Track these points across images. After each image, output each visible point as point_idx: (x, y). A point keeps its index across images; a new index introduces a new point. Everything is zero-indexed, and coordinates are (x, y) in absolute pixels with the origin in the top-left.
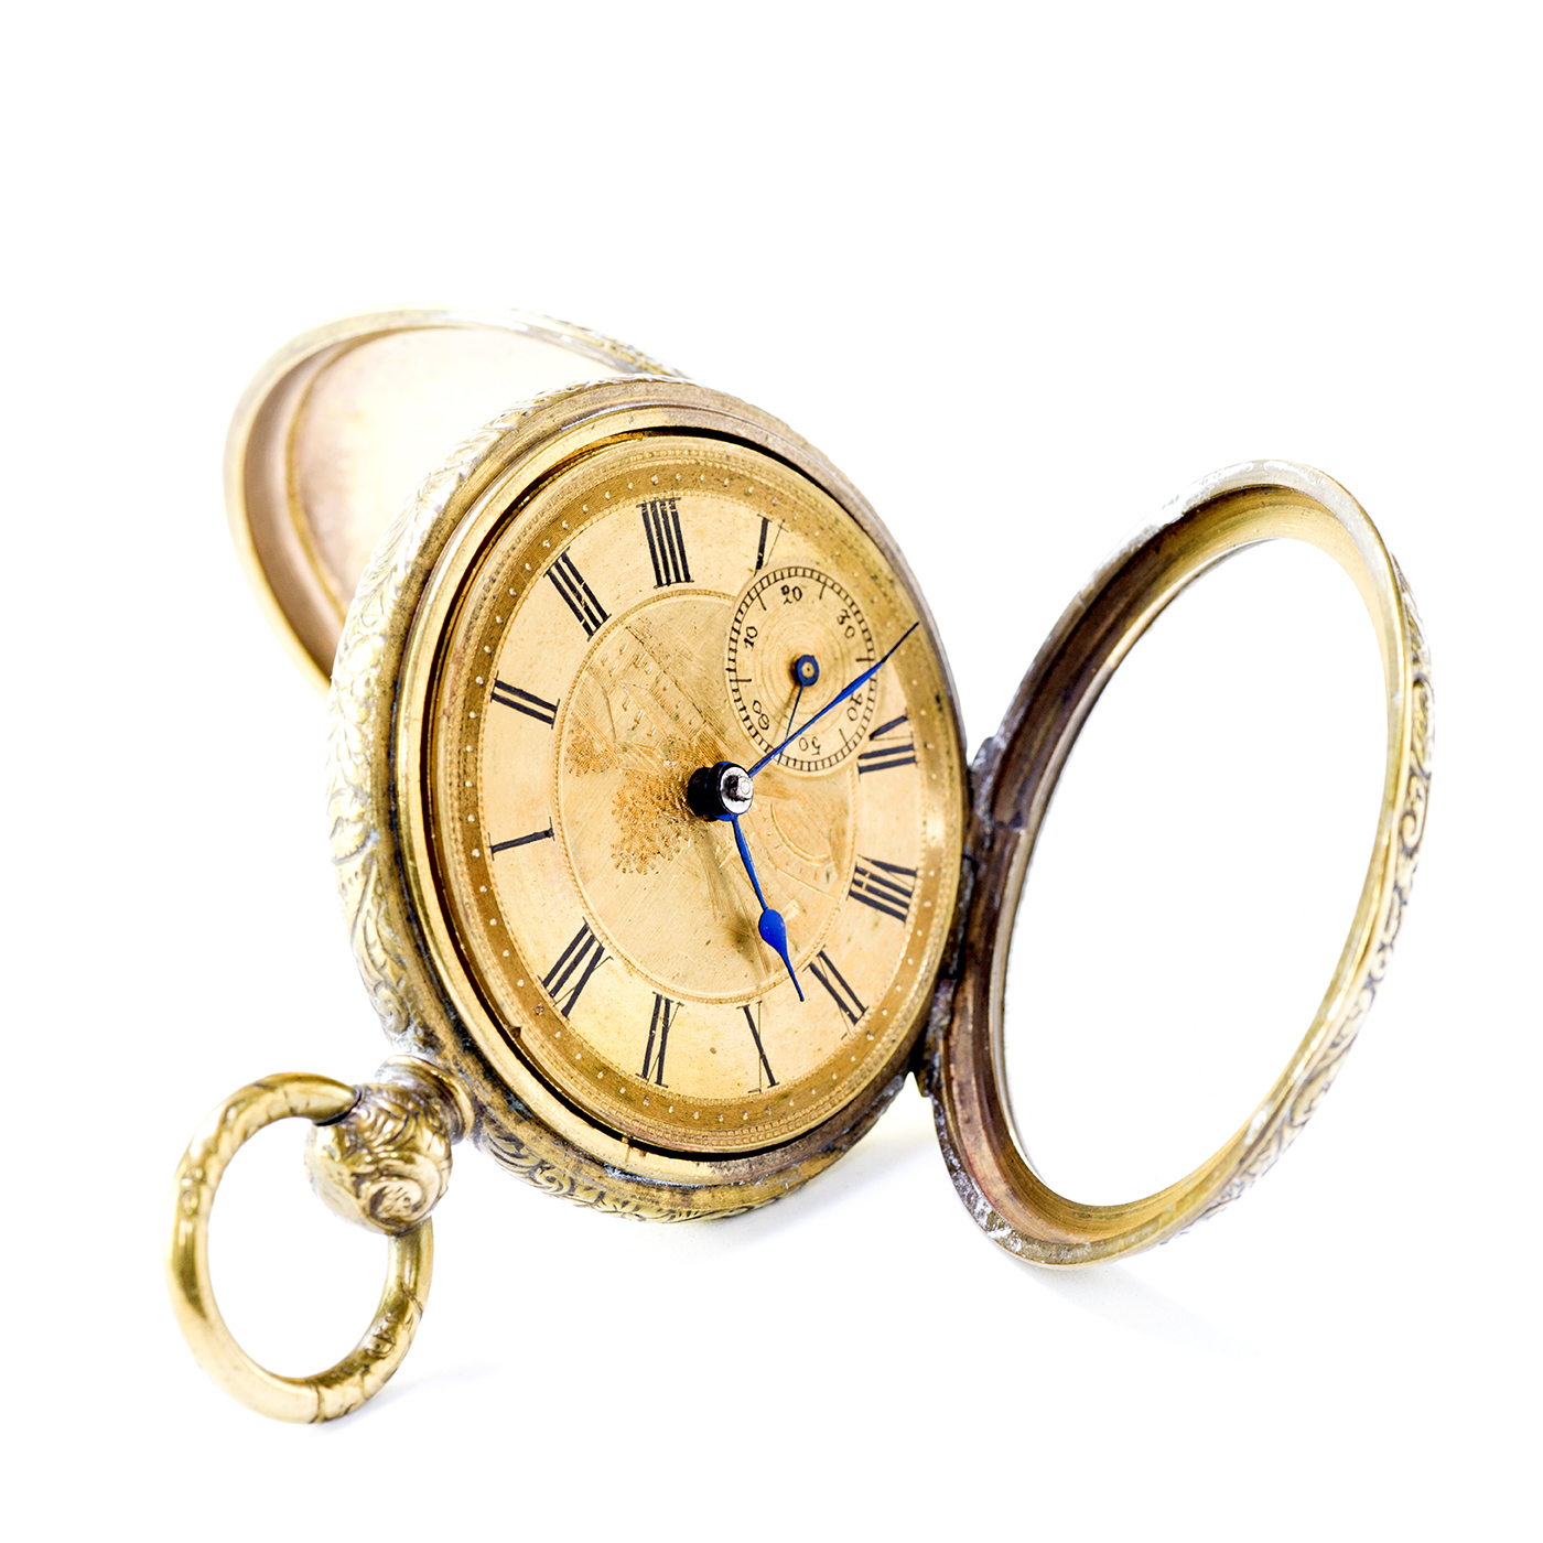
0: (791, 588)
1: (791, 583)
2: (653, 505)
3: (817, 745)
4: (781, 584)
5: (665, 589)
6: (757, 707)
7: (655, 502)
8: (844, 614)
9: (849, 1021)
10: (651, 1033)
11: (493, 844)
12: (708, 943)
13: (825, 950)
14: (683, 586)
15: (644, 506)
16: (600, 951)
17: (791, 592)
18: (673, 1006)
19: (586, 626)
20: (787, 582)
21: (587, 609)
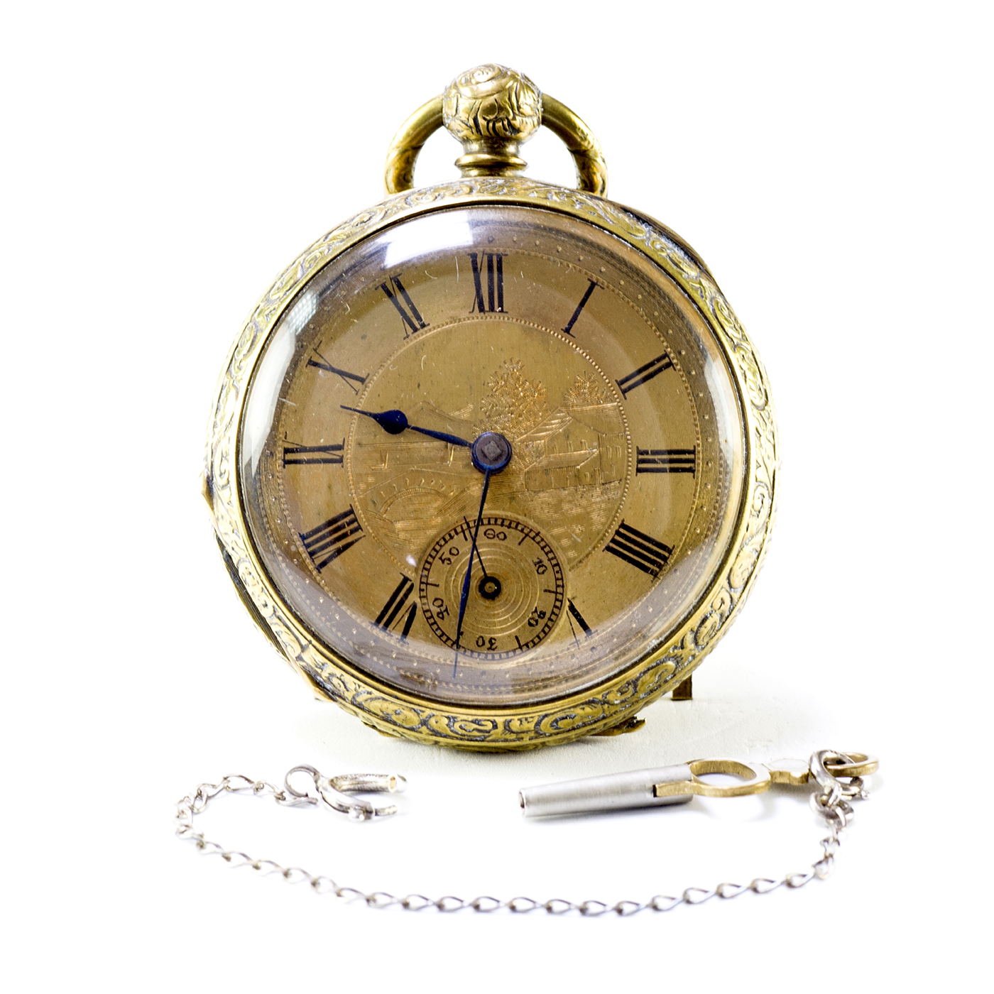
0: (539, 620)
1: (542, 622)
2: (665, 559)
3: (446, 562)
4: (548, 615)
5: (615, 526)
6: (502, 536)
7: (666, 562)
8: (494, 647)
9: (290, 446)
10: (412, 304)
11: (596, 287)
12: (419, 385)
13: (340, 465)
14: (607, 541)
15: (670, 552)
16: (482, 310)
17: (537, 618)
18: (410, 330)
19: (646, 453)
20: (546, 620)
21: (654, 461)
